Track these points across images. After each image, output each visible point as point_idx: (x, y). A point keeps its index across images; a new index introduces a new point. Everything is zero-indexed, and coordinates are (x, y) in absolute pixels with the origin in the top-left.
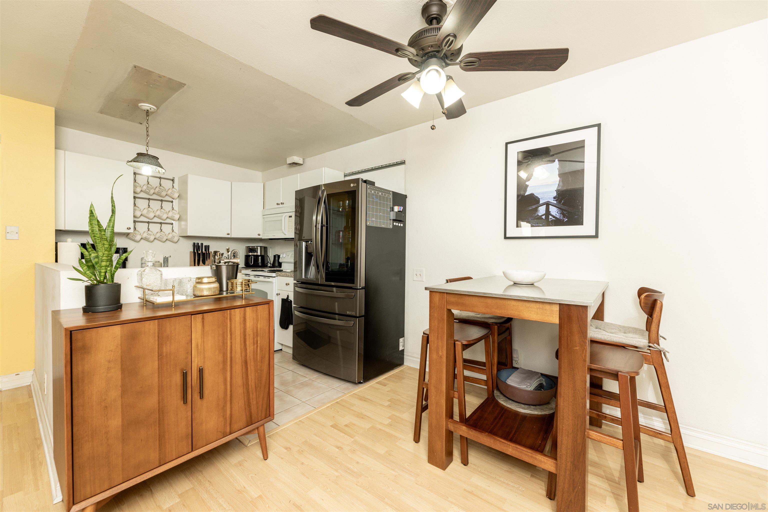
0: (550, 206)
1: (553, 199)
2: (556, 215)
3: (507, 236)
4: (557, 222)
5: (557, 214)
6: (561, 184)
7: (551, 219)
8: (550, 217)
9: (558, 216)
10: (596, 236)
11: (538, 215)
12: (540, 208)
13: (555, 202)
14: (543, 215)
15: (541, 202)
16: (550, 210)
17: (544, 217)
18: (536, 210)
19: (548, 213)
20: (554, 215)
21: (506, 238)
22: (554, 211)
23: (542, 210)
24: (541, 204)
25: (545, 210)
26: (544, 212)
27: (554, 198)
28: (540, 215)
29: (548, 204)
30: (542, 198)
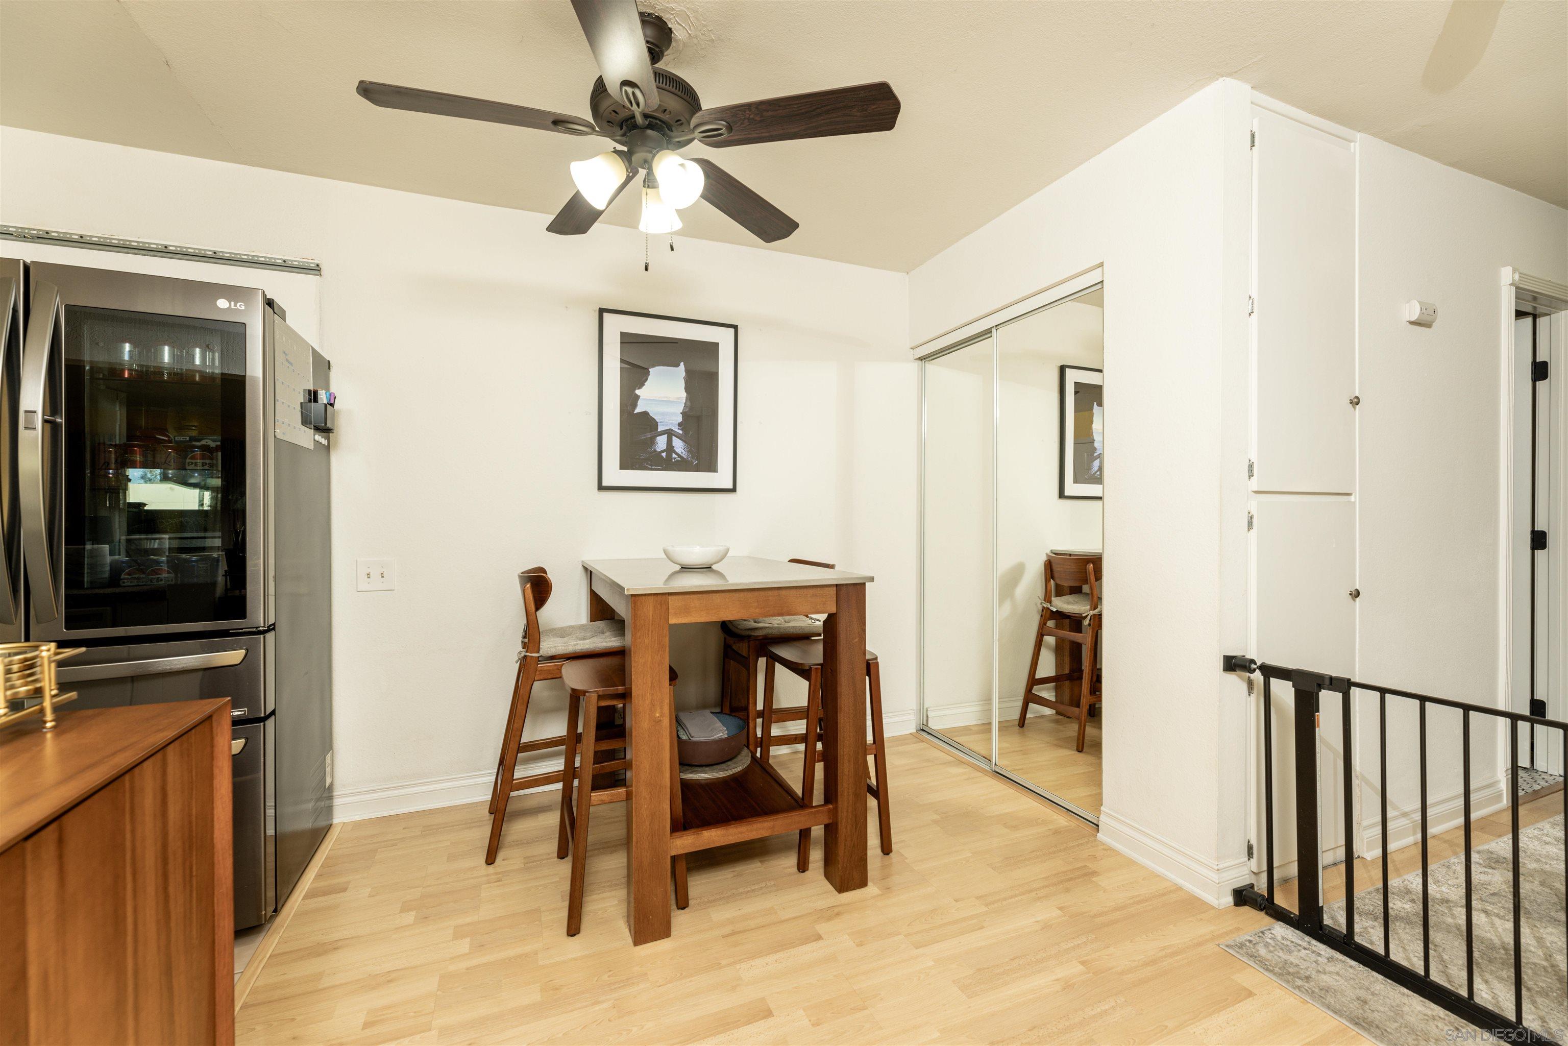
0: (674, 438)
1: (677, 427)
2: (682, 453)
3: (604, 484)
4: (682, 465)
5: (683, 451)
6: (689, 403)
7: (675, 458)
8: (674, 456)
9: (684, 455)
10: (733, 490)
11: (655, 451)
12: (658, 438)
13: (681, 432)
14: (663, 451)
15: (660, 429)
16: (674, 444)
17: (664, 455)
18: (652, 441)
19: (670, 448)
20: (680, 453)
21: (601, 488)
22: (679, 445)
23: (661, 443)
24: (660, 432)
25: (666, 442)
26: (665, 447)
27: (680, 425)
28: (659, 450)
29: (670, 433)
30: (661, 422)
